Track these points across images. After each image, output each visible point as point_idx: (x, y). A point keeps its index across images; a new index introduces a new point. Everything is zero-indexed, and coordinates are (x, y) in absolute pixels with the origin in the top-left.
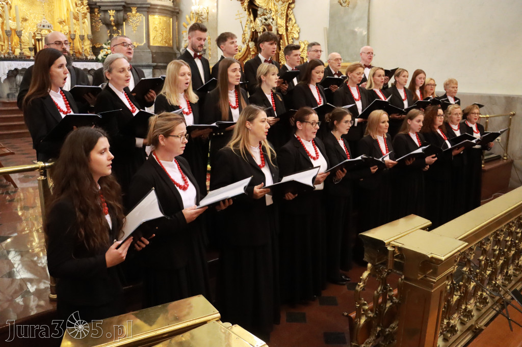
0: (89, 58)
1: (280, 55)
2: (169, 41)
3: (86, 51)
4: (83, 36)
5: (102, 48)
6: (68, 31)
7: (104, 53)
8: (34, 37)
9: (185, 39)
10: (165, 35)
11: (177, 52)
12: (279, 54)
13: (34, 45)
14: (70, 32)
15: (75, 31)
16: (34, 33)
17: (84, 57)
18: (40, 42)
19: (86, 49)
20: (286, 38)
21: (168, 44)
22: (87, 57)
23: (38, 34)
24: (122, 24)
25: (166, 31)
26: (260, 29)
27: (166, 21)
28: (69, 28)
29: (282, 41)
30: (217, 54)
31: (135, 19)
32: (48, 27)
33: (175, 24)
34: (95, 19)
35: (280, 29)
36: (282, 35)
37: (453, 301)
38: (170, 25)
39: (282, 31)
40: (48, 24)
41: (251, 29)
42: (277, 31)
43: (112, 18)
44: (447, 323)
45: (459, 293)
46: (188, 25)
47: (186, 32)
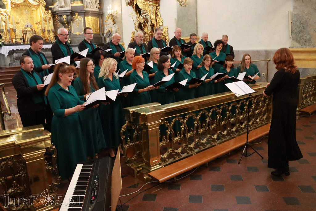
0: (53, 42)
3: (51, 39)
4: (49, 30)
6: (41, 28)
8: (22, 32)
9: (106, 29)
10: (94, 28)
11: (102, 36)
13: (23, 37)
14: (42, 28)
15: (45, 28)
16: (23, 30)
17: (50, 42)
18: (26, 35)
19: (51, 37)
20: (156, 26)
21: (97, 32)
22: (52, 42)
23: (25, 30)
24: (71, 23)
25: (95, 25)
26: (142, 21)
27: (95, 20)
28: (42, 26)
29: (154, 27)
30: (123, 36)
31: (77, 19)
32: (30, 26)
33: (100, 21)
34: (56, 21)
35: (152, 21)
36: (154, 24)
37: (174, 140)
38: (97, 22)
39: (154, 22)
40: (30, 25)
41: (138, 21)
42: (151, 22)
43: (65, 20)
44: (171, 150)
45: (178, 137)
46: (107, 21)
47: (106, 25)
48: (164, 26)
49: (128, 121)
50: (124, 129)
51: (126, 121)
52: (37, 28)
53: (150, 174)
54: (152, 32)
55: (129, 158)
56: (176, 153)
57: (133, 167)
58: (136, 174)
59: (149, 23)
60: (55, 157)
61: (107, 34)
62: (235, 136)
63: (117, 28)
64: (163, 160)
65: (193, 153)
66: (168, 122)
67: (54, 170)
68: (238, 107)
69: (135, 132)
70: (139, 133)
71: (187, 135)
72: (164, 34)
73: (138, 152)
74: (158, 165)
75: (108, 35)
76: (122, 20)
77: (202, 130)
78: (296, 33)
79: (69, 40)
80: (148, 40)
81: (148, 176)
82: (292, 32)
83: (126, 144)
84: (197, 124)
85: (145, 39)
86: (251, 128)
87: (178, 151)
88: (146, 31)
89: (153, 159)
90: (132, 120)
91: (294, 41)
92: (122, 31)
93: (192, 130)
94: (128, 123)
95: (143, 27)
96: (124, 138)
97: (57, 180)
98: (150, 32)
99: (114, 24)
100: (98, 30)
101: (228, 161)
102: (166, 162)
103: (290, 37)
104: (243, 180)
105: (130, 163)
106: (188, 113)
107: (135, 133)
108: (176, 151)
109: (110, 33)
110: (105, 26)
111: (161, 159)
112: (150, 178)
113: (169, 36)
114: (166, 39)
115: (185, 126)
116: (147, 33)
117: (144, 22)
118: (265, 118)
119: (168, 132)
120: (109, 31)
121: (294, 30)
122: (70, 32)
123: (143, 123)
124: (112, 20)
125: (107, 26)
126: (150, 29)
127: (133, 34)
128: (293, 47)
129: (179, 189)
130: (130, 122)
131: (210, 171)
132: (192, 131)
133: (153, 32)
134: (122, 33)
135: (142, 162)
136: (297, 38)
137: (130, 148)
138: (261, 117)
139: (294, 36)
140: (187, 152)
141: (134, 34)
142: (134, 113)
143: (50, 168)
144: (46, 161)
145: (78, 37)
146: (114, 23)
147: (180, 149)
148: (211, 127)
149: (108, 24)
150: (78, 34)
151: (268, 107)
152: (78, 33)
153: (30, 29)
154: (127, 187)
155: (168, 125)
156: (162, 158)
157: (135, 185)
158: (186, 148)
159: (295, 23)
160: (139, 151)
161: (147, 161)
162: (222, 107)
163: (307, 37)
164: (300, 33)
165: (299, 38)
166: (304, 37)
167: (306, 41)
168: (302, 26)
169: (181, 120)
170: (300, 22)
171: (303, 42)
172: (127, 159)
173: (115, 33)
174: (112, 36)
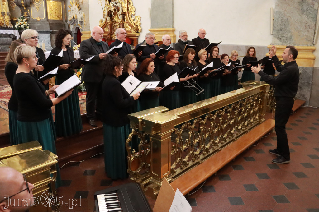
1: (125, 24)
5: (17, 21)
7: (19, 24)
9: (70, 15)
10: (57, 13)
11: (66, 23)
12: (124, 24)
20: (127, 14)
21: (59, 18)
24: (30, 6)
25: (58, 10)
26: (112, 9)
27: (58, 4)
29: (125, 16)
30: (89, 24)
31: (38, 3)
33: (63, 6)
36: (125, 12)
37: (182, 148)
38: (60, 7)
39: (125, 10)
41: (107, 9)
42: (123, 10)
43: (22, 2)
44: (180, 160)
45: (186, 145)
46: (71, 6)
48: (137, 15)
49: (134, 129)
50: (130, 139)
51: (132, 129)
55: (134, 172)
56: (184, 162)
57: (138, 181)
59: (120, 11)
60: (54, 181)
61: (71, 20)
63: (82, 15)
64: (172, 171)
65: (199, 160)
66: (178, 129)
69: (141, 142)
70: (145, 143)
71: (194, 142)
72: (136, 24)
73: (143, 163)
74: (168, 178)
75: (73, 23)
76: (88, 6)
77: (207, 135)
78: (277, 30)
79: (28, 25)
82: (273, 29)
84: (203, 128)
86: (246, 128)
87: (185, 160)
88: (116, 19)
89: (163, 172)
91: (275, 38)
92: (89, 18)
94: (134, 132)
95: (113, 15)
96: (129, 149)
98: (121, 21)
99: (79, 11)
100: (61, 16)
101: (234, 167)
102: (174, 173)
103: (272, 34)
104: (258, 190)
105: (135, 177)
108: (183, 160)
109: (75, 20)
110: (69, 12)
111: (170, 171)
113: (141, 26)
114: (138, 30)
115: (192, 133)
116: (117, 22)
117: (115, 10)
118: (257, 117)
119: (178, 140)
120: (74, 17)
121: (275, 27)
122: (30, 17)
124: (77, 6)
125: (71, 12)
126: (120, 17)
127: (101, 22)
130: (136, 131)
131: (220, 180)
132: (198, 137)
133: (124, 21)
134: (89, 20)
136: (278, 36)
137: (135, 160)
138: (254, 116)
139: (276, 33)
141: (102, 22)
142: (144, 121)
145: (39, 22)
146: (79, 9)
147: (187, 157)
148: (215, 131)
149: (73, 10)
150: (38, 19)
151: (260, 107)
155: (178, 132)
156: (171, 169)
158: (192, 155)
159: (276, 20)
160: (145, 162)
161: (157, 175)
163: (288, 35)
164: (281, 31)
165: (280, 36)
166: (285, 35)
167: (287, 39)
168: (283, 24)
169: (190, 126)
170: (282, 20)
171: (284, 40)
172: (132, 173)
173: (80, 20)
174: (76, 24)
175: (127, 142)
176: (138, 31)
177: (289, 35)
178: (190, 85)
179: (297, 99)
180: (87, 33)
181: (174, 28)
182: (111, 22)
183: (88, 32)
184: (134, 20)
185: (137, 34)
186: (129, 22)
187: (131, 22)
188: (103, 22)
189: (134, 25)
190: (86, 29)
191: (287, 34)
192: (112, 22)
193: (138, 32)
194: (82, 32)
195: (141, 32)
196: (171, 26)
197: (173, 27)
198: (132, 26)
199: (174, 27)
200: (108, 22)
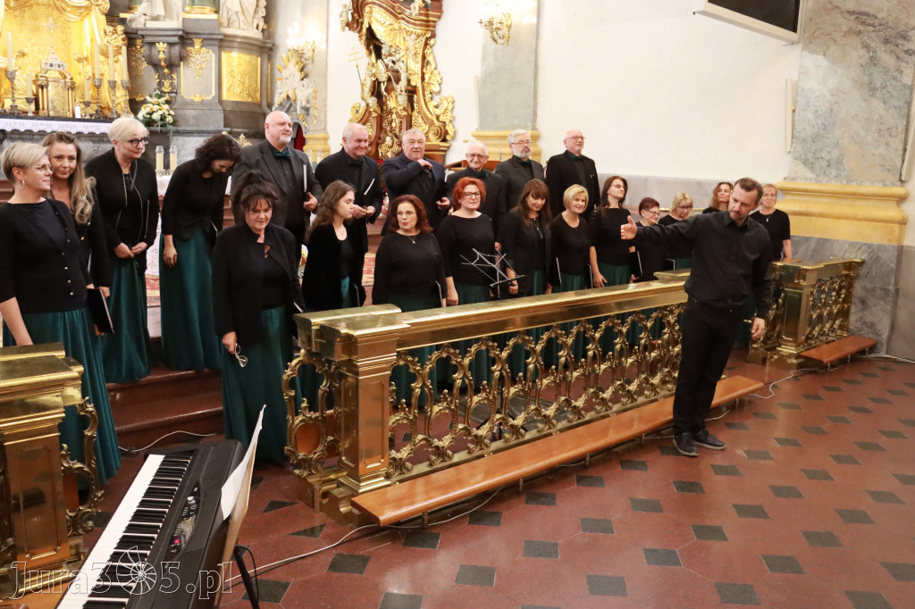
1: (413, 118)
2: (255, 94)
3: (119, 107)
4: (115, 82)
5: (145, 102)
6: (91, 74)
7: (148, 110)
8: (35, 82)
9: (280, 91)
10: (247, 84)
12: (411, 116)
13: (35, 95)
14: (94, 75)
15: (102, 75)
16: (37, 76)
18: (45, 90)
19: (119, 103)
21: (252, 98)
23: (42, 77)
24: (179, 66)
25: (249, 78)
26: (383, 77)
27: (250, 63)
28: (93, 68)
29: (415, 96)
30: (326, 116)
31: (198, 57)
32: (59, 66)
33: (265, 66)
34: (135, 56)
35: (412, 78)
36: (416, 86)
37: (431, 411)
38: (257, 68)
39: (416, 81)
40: (59, 61)
41: (371, 76)
42: (409, 81)
43: (162, 56)
44: (423, 439)
45: (445, 404)
46: (284, 68)
47: (281, 79)
48: (444, 93)
49: (304, 348)
50: (293, 371)
51: (300, 349)
52: (80, 74)
53: (355, 499)
54: (410, 110)
55: (301, 455)
56: (437, 447)
57: (311, 480)
58: (318, 499)
59: (403, 83)
60: (91, 437)
62: (609, 412)
63: (311, 90)
64: (398, 465)
65: (486, 450)
66: (417, 359)
67: (87, 472)
68: (621, 331)
69: (324, 384)
70: (334, 387)
71: (471, 401)
72: (441, 119)
73: (330, 438)
74: (383, 478)
76: (326, 69)
77: (513, 390)
78: (804, 140)
79: (169, 114)
80: (397, 130)
81: (350, 507)
82: (792, 138)
83: (297, 414)
84: (500, 370)
85: (388, 128)
87: (441, 444)
88: (391, 104)
89: (367, 461)
90: (316, 348)
91: (798, 162)
92: (325, 99)
93: (484, 387)
94: (305, 355)
95: (385, 93)
96: (290, 397)
97: (93, 502)
98: (404, 109)
99: (302, 79)
100: (256, 91)
101: (580, 480)
102: (405, 471)
103: (789, 150)
104: (613, 533)
105: (305, 469)
106: (477, 341)
107: (324, 386)
108: (436, 442)
109: (291, 105)
110: (279, 83)
111: (390, 464)
112: (356, 511)
113: (455, 123)
114: (447, 133)
115: (465, 376)
116: (394, 111)
117: (389, 80)
119: (417, 387)
120: (288, 97)
121: (799, 133)
122: (176, 93)
123: (345, 358)
124: (297, 66)
125: (282, 83)
126: (403, 99)
127: (354, 111)
128: (793, 179)
129: (434, 547)
130: (309, 353)
131: (527, 503)
132: (485, 390)
133: (413, 109)
134: (326, 106)
135: (340, 467)
136: (806, 156)
137: (306, 425)
139: (799, 148)
140: (468, 448)
141: (357, 111)
142: (322, 327)
143: (76, 466)
144: (65, 446)
145: (196, 107)
146: (303, 74)
147: (447, 437)
148: (541, 384)
149: (287, 79)
150: (197, 99)
152: (198, 95)
153: (58, 75)
154: (291, 532)
155: (418, 368)
156: (394, 459)
157: (313, 529)
158: (465, 435)
159: (801, 113)
160: (333, 436)
161: (352, 465)
162: (574, 330)
163: (833, 156)
164: (814, 142)
165: (810, 156)
166: (824, 154)
167: (829, 165)
168: (819, 123)
169: (456, 357)
170: (816, 111)
171: (821, 167)
172: (297, 457)
173: (304, 104)
174: (294, 113)
175: (285, 377)
176: (445, 137)
177: (835, 154)
178: (481, 261)
179: (853, 334)
180: (318, 139)
181: (536, 129)
182: (379, 111)
183: (321, 135)
184: (437, 107)
185: (443, 144)
186: (424, 113)
187: (429, 110)
188: (360, 111)
189: (435, 121)
190: (316, 128)
191: (829, 152)
192: (382, 110)
193: (444, 140)
194: (305, 136)
195: (453, 138)
196: (530, 125)
197: (534, 128)
198: (432, 124)
199: (537, 127)
200: (372, 110)
